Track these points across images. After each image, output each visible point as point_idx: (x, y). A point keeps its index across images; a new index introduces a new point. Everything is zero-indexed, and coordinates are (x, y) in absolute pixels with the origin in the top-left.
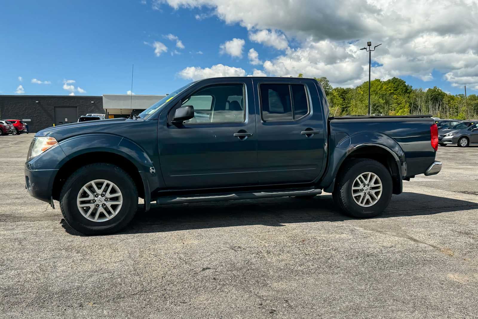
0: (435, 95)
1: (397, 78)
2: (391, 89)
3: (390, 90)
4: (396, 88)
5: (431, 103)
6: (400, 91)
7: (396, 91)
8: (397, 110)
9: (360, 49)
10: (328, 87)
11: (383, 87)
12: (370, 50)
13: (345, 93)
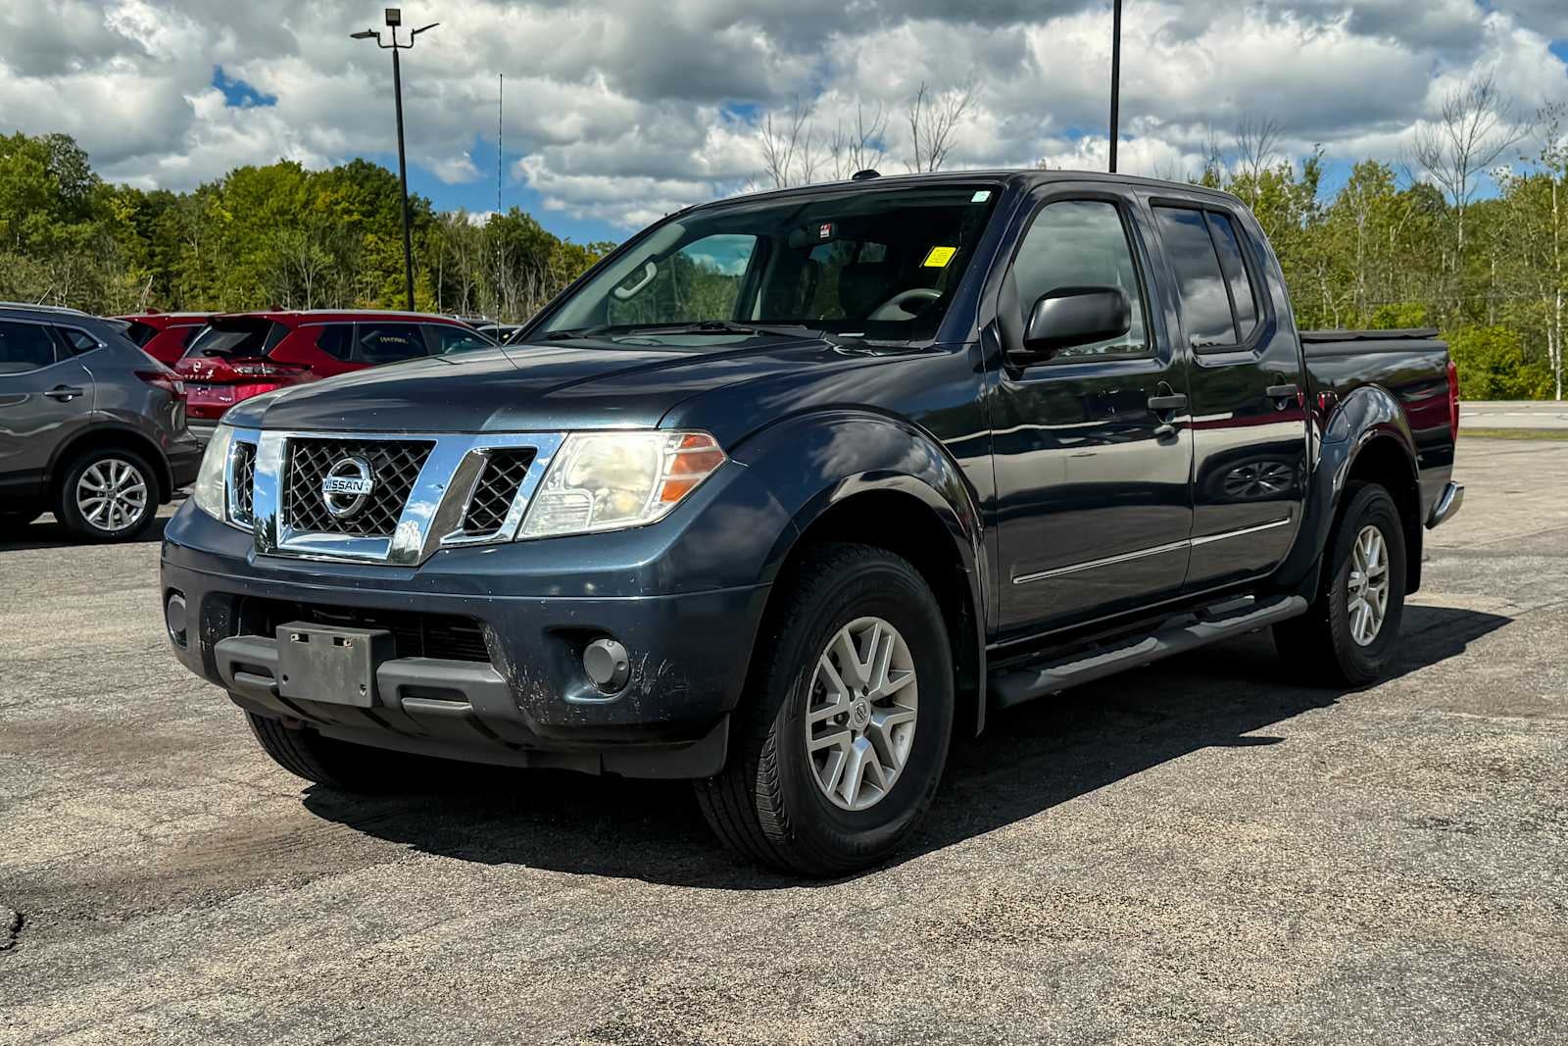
0: (520, 240)
1: (370, 164)
2: (352, 207)
3: (349, 212)
4: (371, 203)
5: (510, 272)
6: (385, 218)
7: (372, 219)
8: (384, 296)
9: (352, 36)
10: (86, 183)
11: (316, 198)
12: (395, 46)
13: (150, 211)
